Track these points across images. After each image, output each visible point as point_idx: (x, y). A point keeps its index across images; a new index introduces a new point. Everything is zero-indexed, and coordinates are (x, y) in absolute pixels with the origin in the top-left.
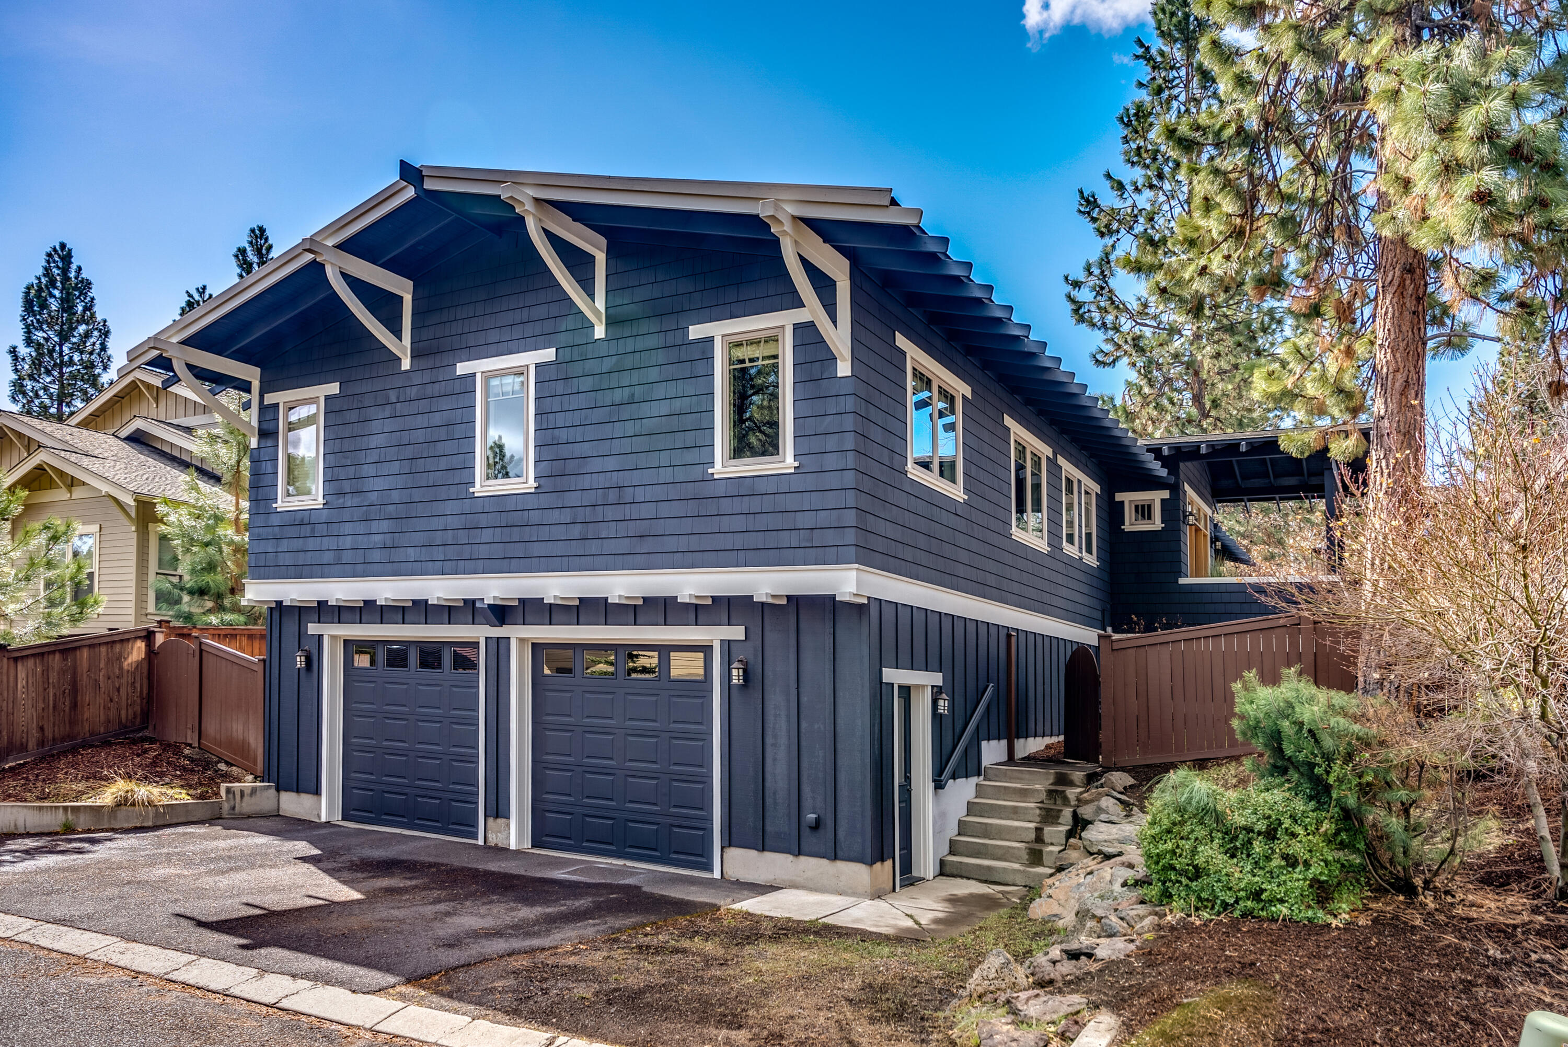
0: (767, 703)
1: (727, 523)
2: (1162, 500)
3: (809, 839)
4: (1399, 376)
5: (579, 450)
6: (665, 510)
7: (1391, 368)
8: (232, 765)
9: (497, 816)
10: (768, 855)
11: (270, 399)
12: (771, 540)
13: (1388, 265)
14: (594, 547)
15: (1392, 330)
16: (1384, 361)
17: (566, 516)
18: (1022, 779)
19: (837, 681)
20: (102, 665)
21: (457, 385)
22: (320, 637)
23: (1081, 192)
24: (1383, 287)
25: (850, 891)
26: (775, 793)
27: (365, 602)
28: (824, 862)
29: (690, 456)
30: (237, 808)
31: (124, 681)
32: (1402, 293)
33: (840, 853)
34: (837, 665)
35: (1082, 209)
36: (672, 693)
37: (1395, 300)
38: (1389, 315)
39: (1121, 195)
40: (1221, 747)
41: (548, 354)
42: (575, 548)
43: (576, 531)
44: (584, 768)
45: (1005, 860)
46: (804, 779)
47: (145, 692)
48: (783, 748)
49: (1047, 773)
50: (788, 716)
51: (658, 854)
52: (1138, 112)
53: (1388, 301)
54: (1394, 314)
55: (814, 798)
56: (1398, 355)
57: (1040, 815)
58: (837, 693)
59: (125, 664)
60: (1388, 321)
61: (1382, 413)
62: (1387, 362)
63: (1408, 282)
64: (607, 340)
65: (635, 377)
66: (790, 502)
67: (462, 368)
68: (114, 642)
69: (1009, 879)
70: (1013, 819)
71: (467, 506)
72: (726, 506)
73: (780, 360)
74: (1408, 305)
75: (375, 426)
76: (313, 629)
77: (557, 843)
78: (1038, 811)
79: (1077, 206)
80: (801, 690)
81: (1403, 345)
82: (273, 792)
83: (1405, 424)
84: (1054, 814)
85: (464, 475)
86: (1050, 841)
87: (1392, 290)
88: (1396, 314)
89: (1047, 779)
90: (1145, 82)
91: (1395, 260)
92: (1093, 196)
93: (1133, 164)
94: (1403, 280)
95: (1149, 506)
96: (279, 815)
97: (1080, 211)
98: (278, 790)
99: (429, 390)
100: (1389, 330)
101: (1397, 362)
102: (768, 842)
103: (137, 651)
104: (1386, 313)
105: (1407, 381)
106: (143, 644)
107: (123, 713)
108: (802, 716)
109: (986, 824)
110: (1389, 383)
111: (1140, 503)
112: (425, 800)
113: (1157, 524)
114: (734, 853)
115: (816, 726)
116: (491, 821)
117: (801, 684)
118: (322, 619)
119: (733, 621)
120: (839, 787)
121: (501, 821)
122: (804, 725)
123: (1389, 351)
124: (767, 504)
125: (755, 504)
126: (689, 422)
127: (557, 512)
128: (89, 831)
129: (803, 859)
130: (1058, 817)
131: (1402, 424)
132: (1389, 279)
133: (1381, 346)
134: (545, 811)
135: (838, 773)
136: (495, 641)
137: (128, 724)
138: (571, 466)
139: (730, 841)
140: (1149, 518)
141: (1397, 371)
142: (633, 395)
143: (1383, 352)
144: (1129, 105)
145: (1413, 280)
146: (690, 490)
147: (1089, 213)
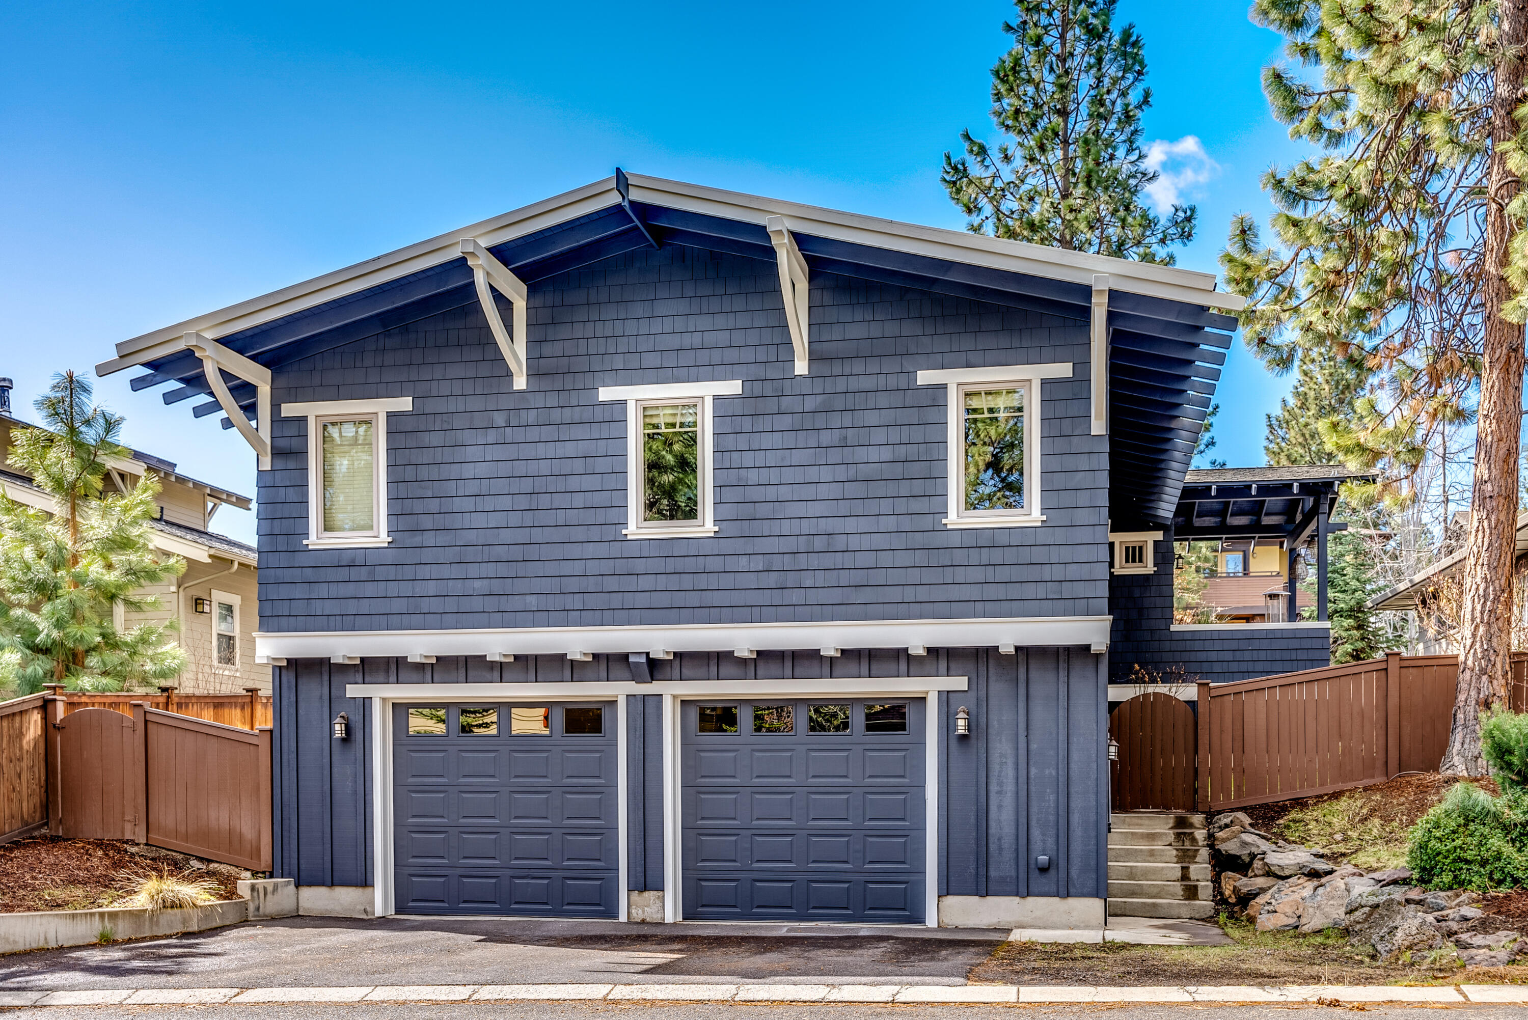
0: (991, 752)
1: (961, 574)
2: (1155, 542)
3: (1038, 881)
4: (1502, 444)
5: (771, 493)
6: (886, 559)
7: (1495, 437)
8: (210, 861)
9: (644, 888)
10: (991, 900)
11: (289, 410)
12: (1014, 591)
13: (1496, 343)
14: (795, 597)
15: (1498, 402)
16: (1489, 430)
17: (758, 563)
18: (1141, 825)
19: (1071, 727)
20: (4, 746)
21: (599, 414)
22: (366, 702)
23: (948, 158)
24: (1491, 362)
25: (1082, 925)
26: (999, 839)
27: (438, 658)
28: (1056, 900)
29: (917, 506)
30: (261, 909)
31: (24, 764)
32: (1507, 370)
33: (1072, 890)
34: (1070, 713)
35: (948, 178)
36: (867, 747)
37: (1500, 376)
38: (1496, 389)
39: (983, 161)
40: (1312, 786)
41: (733, 387)
42: (776, 597)
43: (772, 579)
44: (754, 831)
45: (1161, 898)
46: (1033, 823)
47: (43, 778)
48: (1009, 794)
49: (1167, 818)
50: (1017, 764)
51: (850, 912)
52: (1015, 66)
53: (1494, 376)
54: (1500, 389)
55: (1044, 841)
56: (1502, 426)
57: (1177, 856)
58: (1070, 738)
59: (24, 742)
60: (1494, 394)
61: (1486, 477)
62: (1492, 432)
63: (1513, 360)
64: (811, 377)
65: (847, 418)
66: (1038, 555)
67: (606, 394)
68: (14, 714)
69: (1175, 912)
70: (1150, 862)
71: (616, 550)
72: (960, 557)
73: (1025, 414)
74: (1512, 380)
75: (471, 453)
76: (353, 691)
77: (718, 913)
78: (1175, 852)
79: (941, 173)
80: (1031, 737)
81: (1506, 417)
82: (292, 887)
83: (1506, 489)
84: (1191, 854)
85: (613, 515)
86: (1195, 878)
87: (1498, 366)
88: (1502, 389)
89: (1167, 823)
90: (1014, 25)
91: (1503, 339)
92: (963, 164)
93: (1008, 127)
94: (1509, 358)
95: (1141, 548)
96: (299, 916)
97: (945, 180)
98: (298, 885)
99: (556, 415)
100: (1495, 402)
101: (1501, 432)
102: (992, 887)
103: (34, 726)
104: (1492, 387)
105: (1508, 450)
106: (39, 716)
107: (25, 804)
108: (1031, 763)
109: (1131, 867)
110: (1493, 451)
111: (1131, 545)
112: (525, 881)
113: (1149, 567)
114: (951, 901)
115: (1047, 772)
116: (635, 895)
117: (1031, 732)
118: (366, 680)
119: (951, 673)
120: (1072, 828)
121: (650, 895)
122: (1033, 771)
123: (1494, 421)
124: (1010, 556)
125: (996, 556)
126: (916, 469)
127: (745, 558)
128: (130, 941)
129: (1030, 900)
130: (1195, 857)
131: (1503, 488)
132: (1497, 356)
133: (1486, 416)
134: (700, 880)
135: (1070, 815)
136: (640, 699)
137: (30, 821)
138: (763, 510)
139: (946, 890)
140: (1141, 561)
141: (1500, 440)
142: (845, 438)
143: (1488, 422)
144: (1005, 57)
145: (1516, 359)
146: (919, 540)
147: (954, 183)
